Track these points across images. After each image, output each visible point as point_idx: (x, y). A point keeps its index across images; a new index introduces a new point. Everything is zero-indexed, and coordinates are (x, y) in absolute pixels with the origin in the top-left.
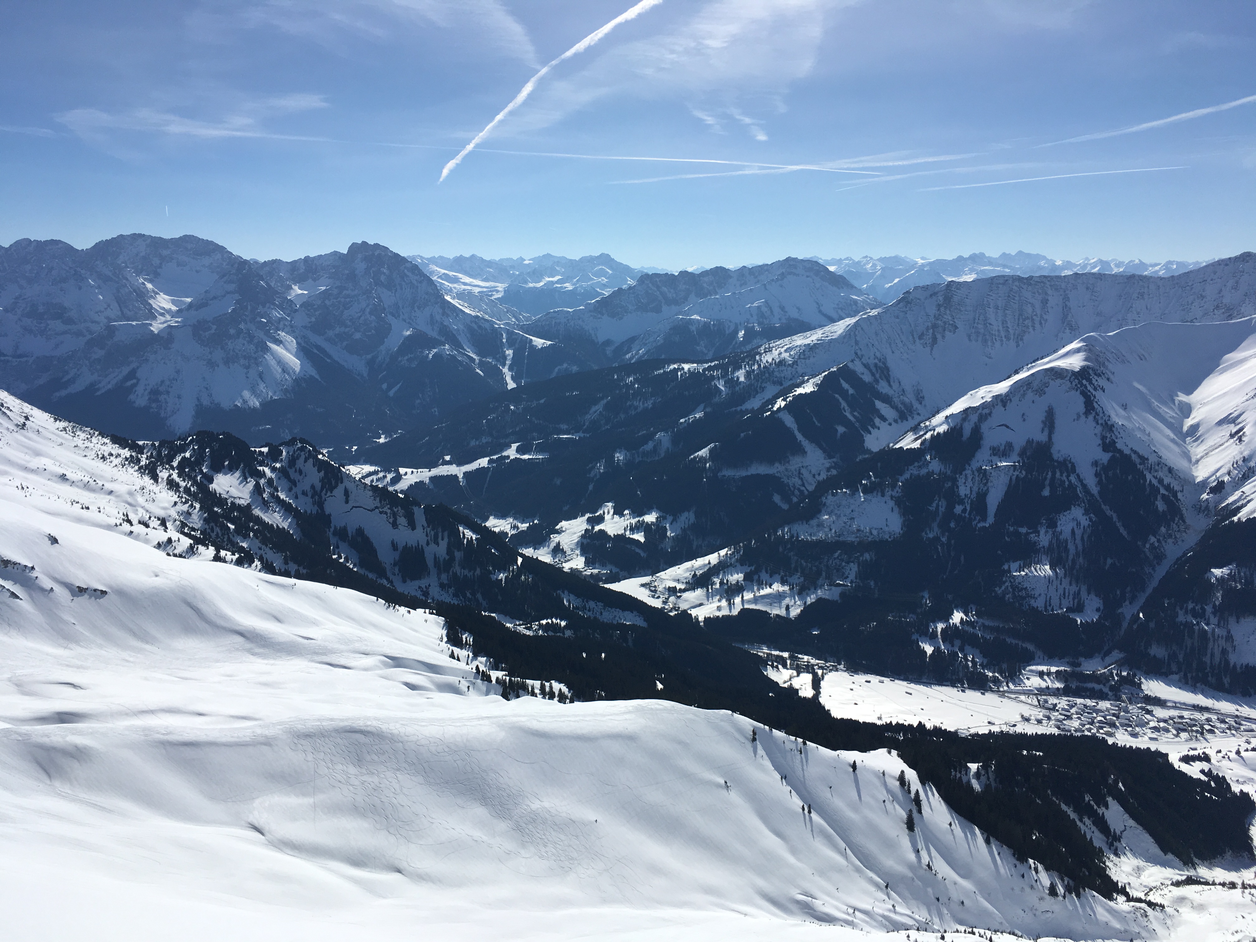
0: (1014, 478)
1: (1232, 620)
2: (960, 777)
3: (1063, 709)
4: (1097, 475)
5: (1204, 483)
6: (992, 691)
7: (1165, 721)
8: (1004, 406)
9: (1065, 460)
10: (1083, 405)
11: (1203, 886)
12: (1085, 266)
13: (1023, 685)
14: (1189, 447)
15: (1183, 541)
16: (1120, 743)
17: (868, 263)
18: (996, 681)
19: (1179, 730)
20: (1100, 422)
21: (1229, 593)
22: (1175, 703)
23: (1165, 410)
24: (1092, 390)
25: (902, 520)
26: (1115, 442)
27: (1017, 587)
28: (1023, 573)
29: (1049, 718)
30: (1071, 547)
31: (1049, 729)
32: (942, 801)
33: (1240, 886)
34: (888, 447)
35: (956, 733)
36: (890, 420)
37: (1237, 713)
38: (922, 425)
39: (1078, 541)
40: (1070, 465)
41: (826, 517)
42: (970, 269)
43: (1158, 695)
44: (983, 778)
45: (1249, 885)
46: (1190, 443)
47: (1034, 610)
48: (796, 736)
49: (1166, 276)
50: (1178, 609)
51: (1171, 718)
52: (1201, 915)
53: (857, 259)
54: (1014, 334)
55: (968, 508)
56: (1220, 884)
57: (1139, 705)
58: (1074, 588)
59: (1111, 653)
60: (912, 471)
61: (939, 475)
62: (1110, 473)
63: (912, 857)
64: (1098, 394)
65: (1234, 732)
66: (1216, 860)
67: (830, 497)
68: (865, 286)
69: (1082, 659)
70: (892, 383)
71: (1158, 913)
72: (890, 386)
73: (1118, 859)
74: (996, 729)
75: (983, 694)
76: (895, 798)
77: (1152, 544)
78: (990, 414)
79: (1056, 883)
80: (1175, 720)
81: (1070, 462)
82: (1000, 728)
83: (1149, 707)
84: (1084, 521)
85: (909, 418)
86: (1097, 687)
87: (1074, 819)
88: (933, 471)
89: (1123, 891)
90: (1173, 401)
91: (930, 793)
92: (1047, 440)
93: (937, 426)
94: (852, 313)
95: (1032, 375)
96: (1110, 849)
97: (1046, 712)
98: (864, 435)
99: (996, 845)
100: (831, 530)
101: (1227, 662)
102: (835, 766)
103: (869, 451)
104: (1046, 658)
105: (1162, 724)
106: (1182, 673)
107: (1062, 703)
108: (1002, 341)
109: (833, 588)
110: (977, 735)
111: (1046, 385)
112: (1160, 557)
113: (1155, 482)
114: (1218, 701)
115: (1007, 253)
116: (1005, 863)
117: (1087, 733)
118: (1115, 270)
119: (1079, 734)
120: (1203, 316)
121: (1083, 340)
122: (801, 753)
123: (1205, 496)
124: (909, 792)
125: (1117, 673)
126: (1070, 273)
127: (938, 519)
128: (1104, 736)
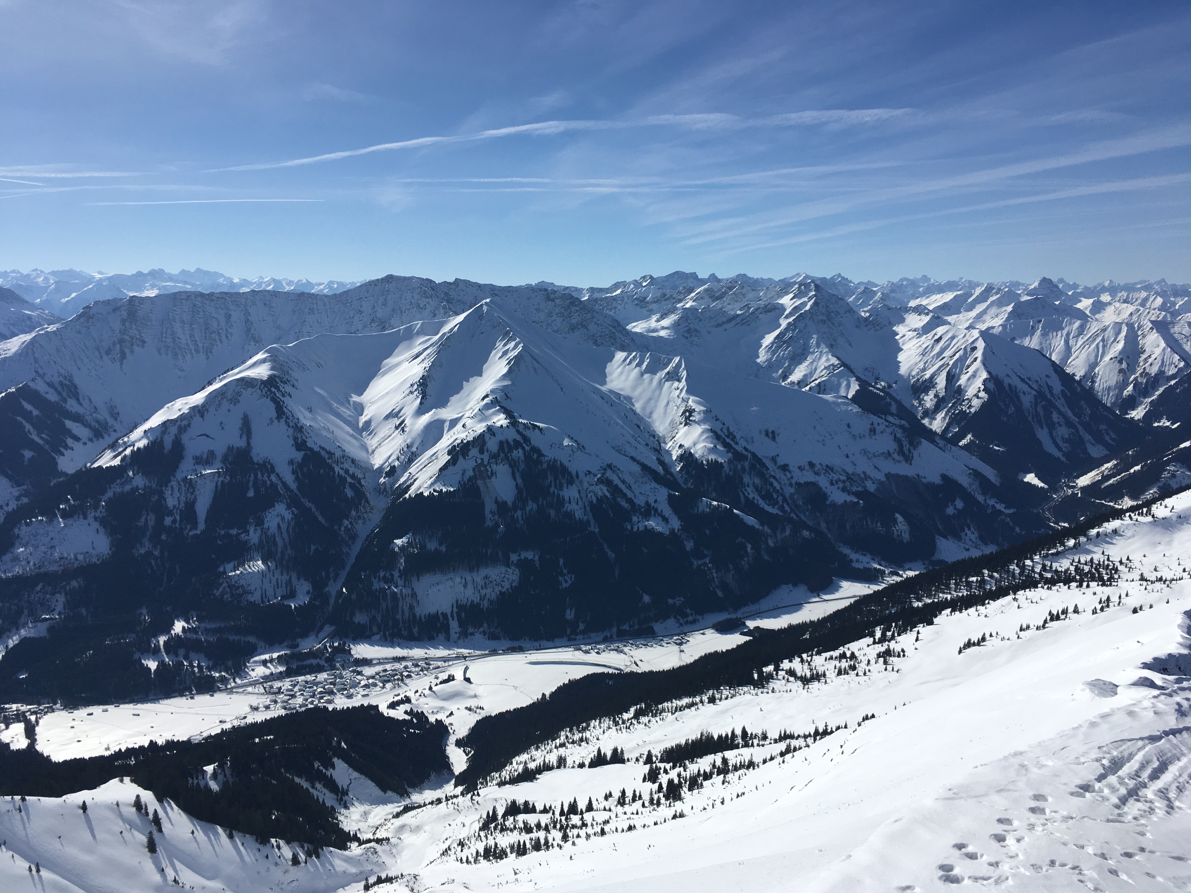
0: (219, 484)
1: (414, 579)
2: (198, 783)
3: (288, 690)
4: (294, 472)
5: (381, 468)
6: (221, 691)
7: (373, 677)
8: (202, 416)
9: (264, 462)
10: (275, 412)
11: (417, 810)
12: (260, 284)
13: (248, 677)
14: (365, 440)
15: (370, 520)
16: (339, 707)
17: (38, 276)
18: (223, 680)
19: (385, 682)
20: (291, 424)
21: (410, 558)
22: (379, 659)
23: (342, 410)
24: (280, 397)
25: (110, 540)
26: (306, 442)
27: (234, 586)
28: (238, 572)
29: (276, 702)
30: (278, 540)
31: (278, 712)
32: (182, 813)
33: (444, 800)
34: (85, 466)
35: (189, 741)
36: (85, 440)
37: (426, 656)
38: (121, 441)
39: (285, 535)
40: (269, 466)
41: (21, 549)
42: (150, 285)
43: (365, 656)
44: (220, 777)
45: (451, 796)
46: (366, 437)
47: (253, 604)
48: (12, 794)
49: (330, 294)
50: (373, 579)
51: (377, 674)
52: (419, 835)
53: (25, 273)
54: (203, 347)
55: (178, 518)
56: (429, 803)
57: (350, 669)
58: (285, 577)
59: (323, 628)
60: (116, 489)
61: (144, 489)
62: (305, 469)
63: (157, 878)
64: (286, 399)
65: (425, 672)
66: (425, 784)
67: (24, 527)
68: (38, 300)
69: (299, 640)
70: (81, 401)
71: (385, 847)
72: (81, 404)
73: (348, 811)
74: (227, 726)
75: (212, 695)
76: (132, 825)
77: (346, 527)
78: (189, 425)
79: (298, 853)
80: (381, 674)
81: (269, 464)
82: (232, 723)
83: (359, 669)
84: (288, 516)
85: (106, 436)
86: (314, 662)
87: (307, 788)
88: (137, 486)
89: (356, 838)
90: (349, 402)
91: (168, 809)
92: (246, 445)
93: (136, 441)
94: (27, 329)
95: (225, 385)
96: (340, 804)
97: (272, 697)
98: (57, 457)
99: (238, 838)
100: (29, 562)
101: (414, 615)
102: (62, 814)
103: (65, 474)
104: (267, 647)
105: (371, 681)
106: (382, 633)
107: (286, 684)
108: (192, 354)
109: (39, 624)
110: (210, 737)
111: (239, 394)
112: (354, 537)
113: (342, 473)
114: (411, 649)
115: (187, 270)
116: (250, 852)
117: (310, 706)
118: (287, 288)
119: (303, 709)
120: (363, 329)
121: (267, 351)
122: (20, 811)
123: (382, 480)
124: (147, 814)
125: (329, 645)
126: (247, 290)
127: (148, 534)
128: (325, 704)
